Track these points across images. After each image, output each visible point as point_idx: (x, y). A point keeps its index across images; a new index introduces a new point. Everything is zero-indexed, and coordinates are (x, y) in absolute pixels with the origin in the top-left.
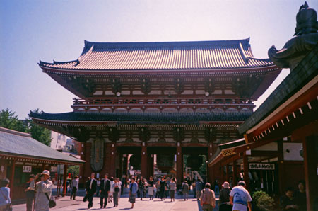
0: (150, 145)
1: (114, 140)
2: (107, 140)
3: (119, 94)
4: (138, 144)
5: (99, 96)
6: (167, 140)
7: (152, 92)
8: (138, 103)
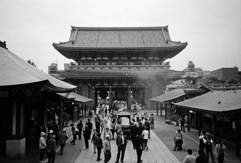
0: (114, 87)
1: (94, 85)
2: (90, 85)
3: (95, 60)
4: (107, 87)
5: (84, 60)
6: (123, 84)
7: (114, 58)
8: (106, 65)
